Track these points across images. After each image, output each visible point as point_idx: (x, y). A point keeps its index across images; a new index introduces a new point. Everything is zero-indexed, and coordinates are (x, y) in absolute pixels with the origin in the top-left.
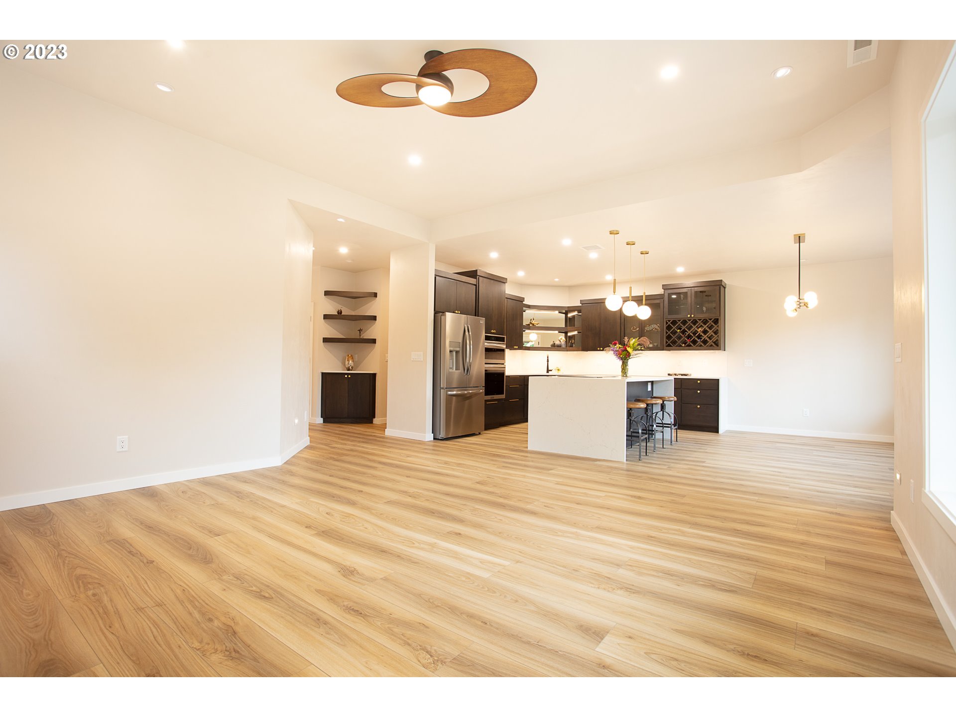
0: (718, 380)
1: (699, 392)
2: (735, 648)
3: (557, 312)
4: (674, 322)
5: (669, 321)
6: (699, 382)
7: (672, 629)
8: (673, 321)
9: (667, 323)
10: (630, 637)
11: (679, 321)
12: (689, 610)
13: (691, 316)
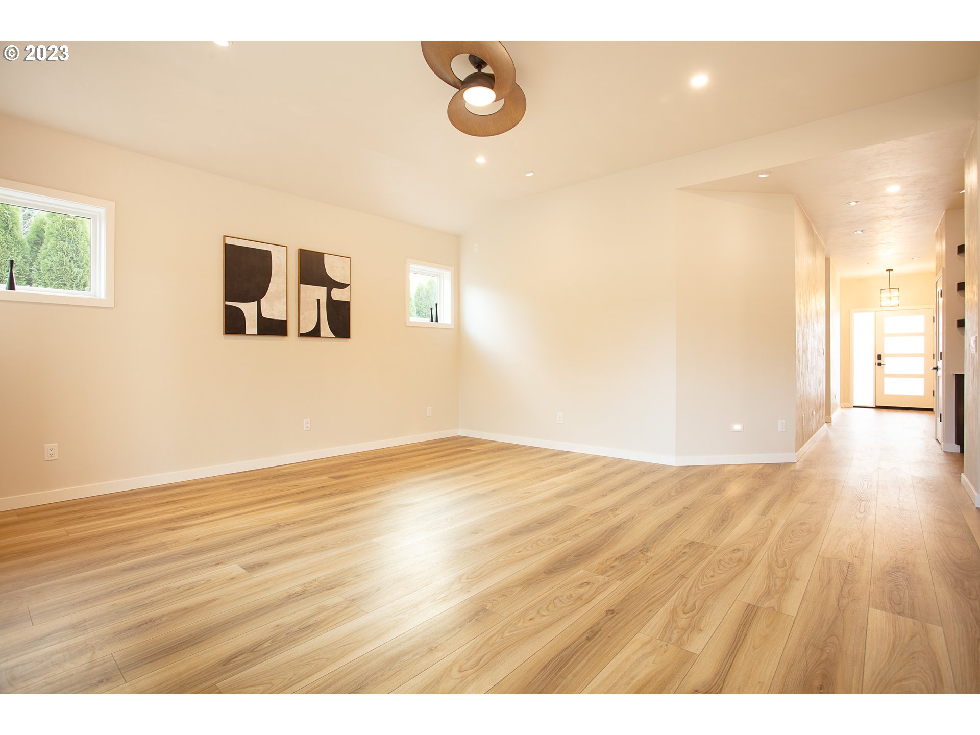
2: (161, 620)
7: (218, 599)
10: (233, 579)
12: (231, 617)
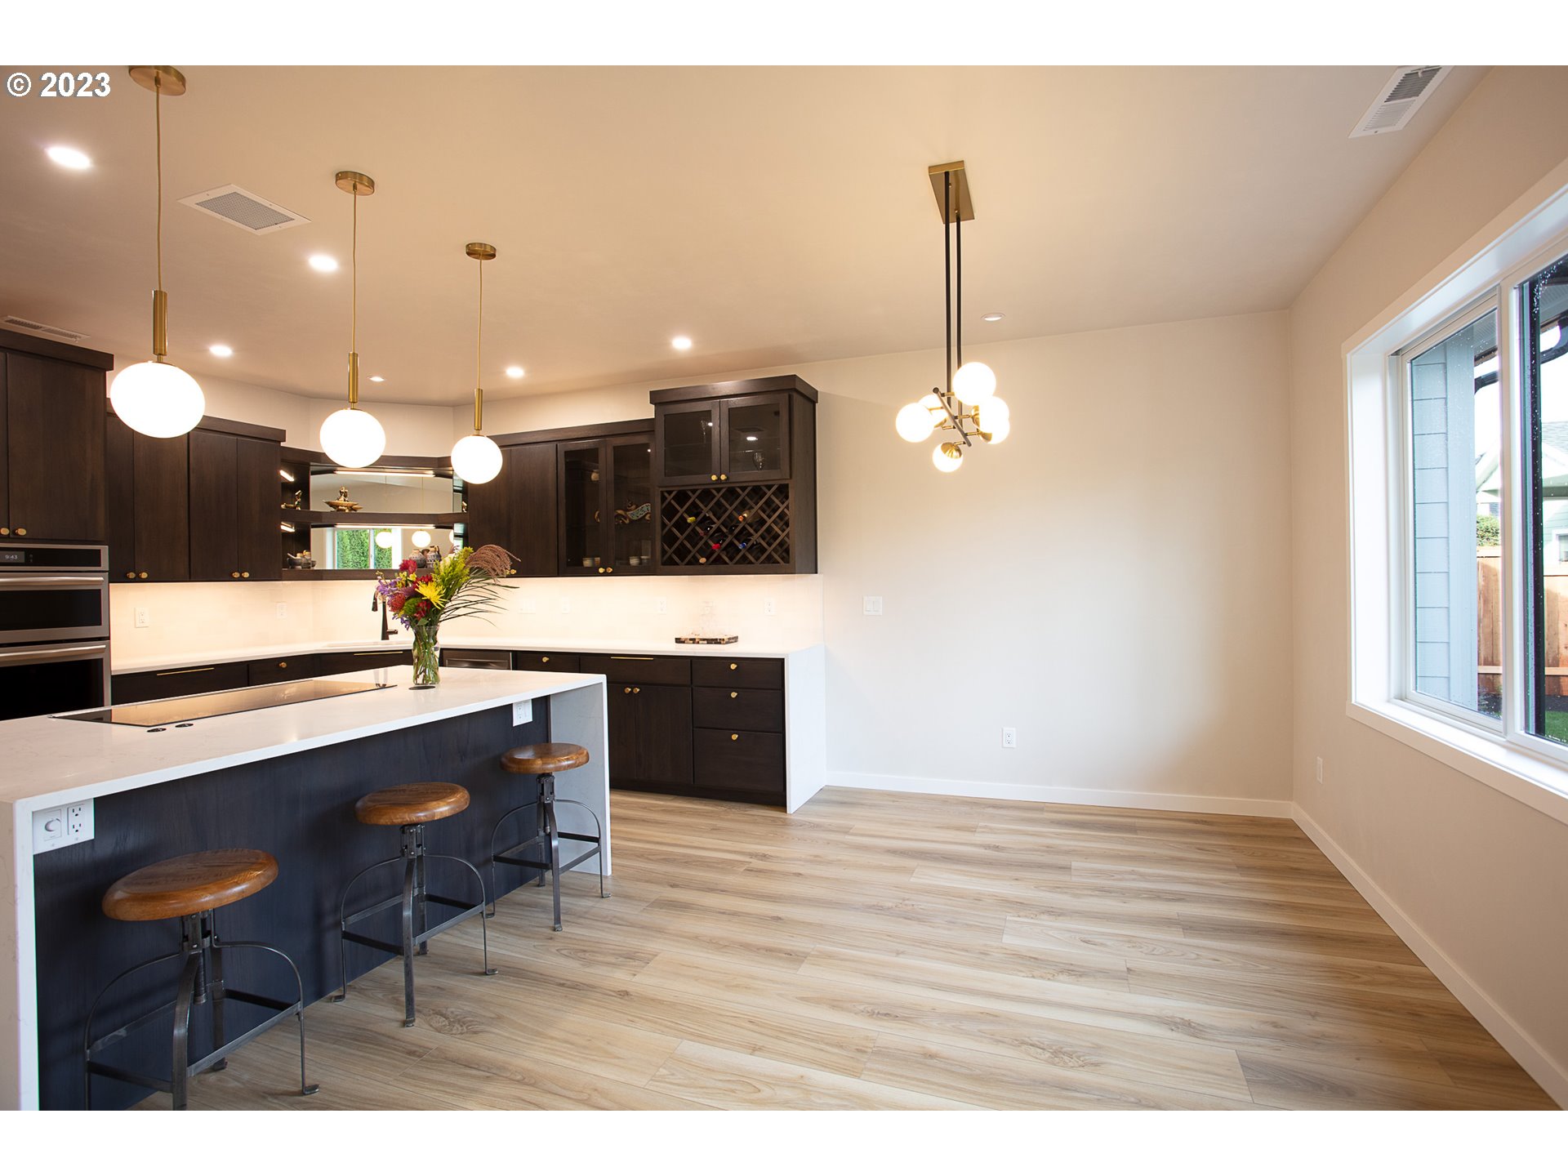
0: (783, 659)
1: (734, 695)
3: (430, 474)
4: (682, 497)
5: (670, 493)
6: (733, 666)
8: (679, 492)
9: (663, 499)
11: (694, 491)
13: (719, 478)
